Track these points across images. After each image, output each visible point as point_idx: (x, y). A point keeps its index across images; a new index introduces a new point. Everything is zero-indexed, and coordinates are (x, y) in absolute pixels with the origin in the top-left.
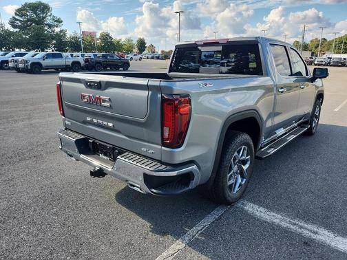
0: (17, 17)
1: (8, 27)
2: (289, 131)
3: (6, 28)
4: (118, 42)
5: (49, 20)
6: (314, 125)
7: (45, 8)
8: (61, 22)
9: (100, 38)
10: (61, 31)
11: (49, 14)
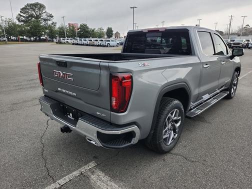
0: (22, 14)
1: (15, 21)
2: (213, 96)
4: (93, 31)
5: (44, 16)
6: (233, 91)
7: (41, 7)
8: (53, 16)
9: (80, 28)
10: (52, 24)
11: (44, 11)
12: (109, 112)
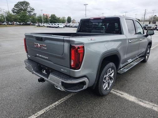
0: (15, 8)
1: (11, 12)
2: (134, 61)
3: (11, 13)
4: (59, 18)
5: (29, 9)
6: (147, 57)
7: (27, 4)
8: (34, 10)
9: (51, 17)
10: (34, 14)
11: (29, 6)
12: (69, 69)
